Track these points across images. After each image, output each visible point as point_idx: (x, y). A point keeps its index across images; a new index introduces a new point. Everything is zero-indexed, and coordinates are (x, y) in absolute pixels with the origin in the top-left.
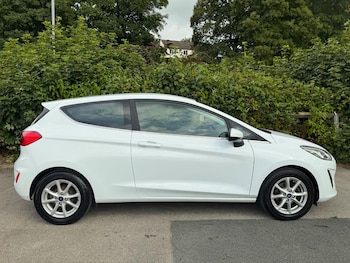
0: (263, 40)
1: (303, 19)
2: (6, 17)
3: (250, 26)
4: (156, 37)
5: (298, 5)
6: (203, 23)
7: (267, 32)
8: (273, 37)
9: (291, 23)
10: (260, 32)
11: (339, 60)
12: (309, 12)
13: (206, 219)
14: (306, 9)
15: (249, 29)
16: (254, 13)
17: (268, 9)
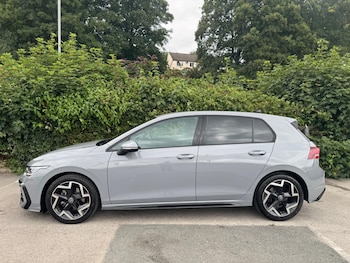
0: (262, 54)
1: (301, 34)
2: (19, 31)
3: (250, 41)
4: (161, 50)
5: (297, 21)
6: (207, 37)
7: (266, 47)
8: (272, 51)
9: (288, 38)
10: (259, 47)
11: (311, 77)
12: (307, 28)
13: (154, 223)
14: (304, 25)
15: (248, 43)
16: (254, 28)
17: (267, 25)
